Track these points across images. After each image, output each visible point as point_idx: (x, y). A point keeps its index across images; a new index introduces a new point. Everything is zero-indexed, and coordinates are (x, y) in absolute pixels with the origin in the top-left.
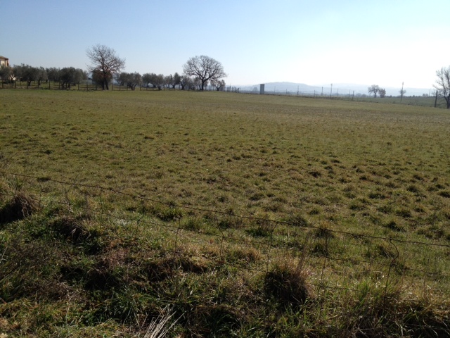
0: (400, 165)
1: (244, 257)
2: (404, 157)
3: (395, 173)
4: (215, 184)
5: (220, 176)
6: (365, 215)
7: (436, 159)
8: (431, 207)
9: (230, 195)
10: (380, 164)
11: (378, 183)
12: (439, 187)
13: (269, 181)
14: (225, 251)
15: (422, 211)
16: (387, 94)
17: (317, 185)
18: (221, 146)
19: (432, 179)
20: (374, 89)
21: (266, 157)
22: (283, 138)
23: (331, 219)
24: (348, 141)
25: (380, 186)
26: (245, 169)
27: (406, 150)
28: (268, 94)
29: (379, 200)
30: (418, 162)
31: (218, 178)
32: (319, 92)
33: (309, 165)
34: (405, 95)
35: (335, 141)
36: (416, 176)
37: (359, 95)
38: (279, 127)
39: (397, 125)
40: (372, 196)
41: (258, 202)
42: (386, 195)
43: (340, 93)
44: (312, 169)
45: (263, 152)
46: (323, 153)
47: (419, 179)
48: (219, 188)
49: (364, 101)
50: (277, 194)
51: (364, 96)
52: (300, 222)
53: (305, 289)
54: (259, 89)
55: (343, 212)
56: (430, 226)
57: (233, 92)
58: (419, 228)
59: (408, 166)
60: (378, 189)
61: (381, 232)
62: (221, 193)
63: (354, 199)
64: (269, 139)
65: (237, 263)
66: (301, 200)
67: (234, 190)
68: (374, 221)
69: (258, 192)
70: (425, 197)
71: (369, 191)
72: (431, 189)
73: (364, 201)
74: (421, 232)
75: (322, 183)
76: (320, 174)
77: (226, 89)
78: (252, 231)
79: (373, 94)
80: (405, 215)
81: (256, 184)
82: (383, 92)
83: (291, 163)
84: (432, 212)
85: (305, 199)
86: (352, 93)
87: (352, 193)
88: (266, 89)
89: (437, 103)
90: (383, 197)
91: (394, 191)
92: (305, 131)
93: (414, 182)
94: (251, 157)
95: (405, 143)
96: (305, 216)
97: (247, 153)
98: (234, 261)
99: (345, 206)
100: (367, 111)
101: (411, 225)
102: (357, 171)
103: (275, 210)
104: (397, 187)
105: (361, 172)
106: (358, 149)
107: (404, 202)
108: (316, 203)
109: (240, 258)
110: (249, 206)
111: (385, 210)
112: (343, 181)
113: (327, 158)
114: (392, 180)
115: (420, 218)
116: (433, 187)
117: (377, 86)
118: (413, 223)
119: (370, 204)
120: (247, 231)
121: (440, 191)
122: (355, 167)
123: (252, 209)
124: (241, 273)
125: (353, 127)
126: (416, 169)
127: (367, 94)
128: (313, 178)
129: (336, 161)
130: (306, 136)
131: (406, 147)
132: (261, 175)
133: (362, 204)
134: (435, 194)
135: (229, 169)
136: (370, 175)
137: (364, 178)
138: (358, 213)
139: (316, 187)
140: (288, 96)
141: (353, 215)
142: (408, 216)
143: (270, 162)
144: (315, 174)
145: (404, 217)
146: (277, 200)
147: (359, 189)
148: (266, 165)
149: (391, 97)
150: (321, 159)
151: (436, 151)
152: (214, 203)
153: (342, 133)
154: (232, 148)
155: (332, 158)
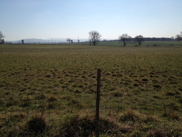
0: (79, 69)
1: (18, 117)
2: (81, 65)
3: (78, 72)
4: (3, 87)
5: (5, 83)
6: (67, 89)
7: (91, 65)
8: (89, 82)
9: (10, 91)
10: (72, 69)
11: (72, 76)
12: (92, 75)
13: (29, 82)
14: (10, 117)
15: (87, 84)
16: (74, 42)
17: (49, 81)
18: (5, 70)
19: (90, 72)
20: (69, 40)
21: (26, 72)
22: (34, 63)
23: (55, 93)
24: (60, 61)
25: (72, 78)
26: (17, 79)
27: (81, 63)
28: (26, 44)
29: (72, 83)
30: (85, 67)
31: (4, 84)
32: (48, 42)
33: (46, 73)
34: (80, 42)
35: (55, 62)
36: (84, 72)
37: (63, 42)
38: (32, 58)
39: (78, 53)
40: (70, 82)
41: (24, 92)
42: (75, 80)
43: (56, 42)
44: (47, 74)
45: (25, 70)
46: (51, 67)
47: (85, 73)
48: (5, 89)
49: (65, 45)
50: (33, 87)
51: (65, 43)
52: (43, 97)
53: (45, 124)
54: (21, 42)
55: (59, 89)
56: (89, 89)
57: (9, 44)
58: (86, 91)
59: (82, 69)
60: (72, 79)
61: (73, 95)
62: (6, 91)
63: (63, 84)
64: (27, 64)
65: (16, 120)
66: (43, 88)
67: (12, 88)
68: (71, 91)
69: (24, 88)
70: (88, 79)
71: (69, 80)
72: (89, 76)
73: (67, 84)
74: (86, 92)
75: (51, 80)
76: (50, 76)
77: (5, 43)
78: (22, 105)
79: (68, 42)
80: (81, 87)
81: (23, 84)
82: (72, 41)
83: (38, 73)
84: (90, 84)
85: (44, 87)
86: (60, 42)
87: (63, 82)
88: (25, 42)
89: (91, 44)
90: (74, 81)
91: (77, 78)
92: (43, 59)
93: (84, 74)
94: (20, 73)
95: (81, 60)
96: (45, 94)
97: (18, 71)
98: (14, 119)
99: (60, 87)
100: (67, 49)
101: (83, 90)
102: (64, 73)
103: (32, 94)
104: (78, 77)
105: (66, 73)
106: (64, 64)
107: (81, 82)
108: (49, 88)
109: (17, 118)
110: (20, 95)
111: (74, 86)
112: (59, 77)
113: (52, 69)
114: (77, 74)
115: (86, 87)
116: (90, 75)
117: (70, 39)
118: (84, 89)
119: (69, 85)
120: (20, 105)
121: (92, 76)
122: (63, 71)
123: (21, 96)
124: (17, 124)
125: (62, 56)
126: (85, 69)
127: (66, 42)
128: (47, 78)
129: (56, 70)
130: (44, 61)
131: (81, 62)
132: (25, 80)
133: (66, 85)
134: (91, 78)
135: (9, 80)
136: (69, 74)
137: (67, 75)
138: (65, 89)
139: (49, 82)
140: (35, 44)
141: (63, 90)
142: (83, 87)
143: (29, 74)
144: (48, 76)
145: (81, 88)
146: (32, 90)
147: (65, 80)
148: (27, 75)
149: (75, 43)
150: (50, 70)
151: (91, 62)
152: (3, 96)
153: (58, 58)
154: (10, 70)
155: (54, 69)
